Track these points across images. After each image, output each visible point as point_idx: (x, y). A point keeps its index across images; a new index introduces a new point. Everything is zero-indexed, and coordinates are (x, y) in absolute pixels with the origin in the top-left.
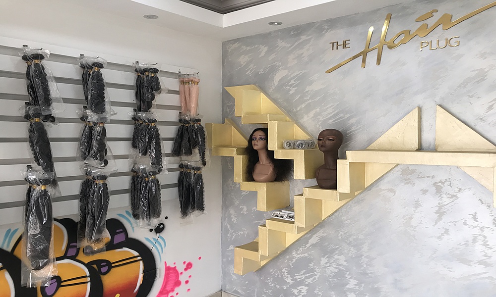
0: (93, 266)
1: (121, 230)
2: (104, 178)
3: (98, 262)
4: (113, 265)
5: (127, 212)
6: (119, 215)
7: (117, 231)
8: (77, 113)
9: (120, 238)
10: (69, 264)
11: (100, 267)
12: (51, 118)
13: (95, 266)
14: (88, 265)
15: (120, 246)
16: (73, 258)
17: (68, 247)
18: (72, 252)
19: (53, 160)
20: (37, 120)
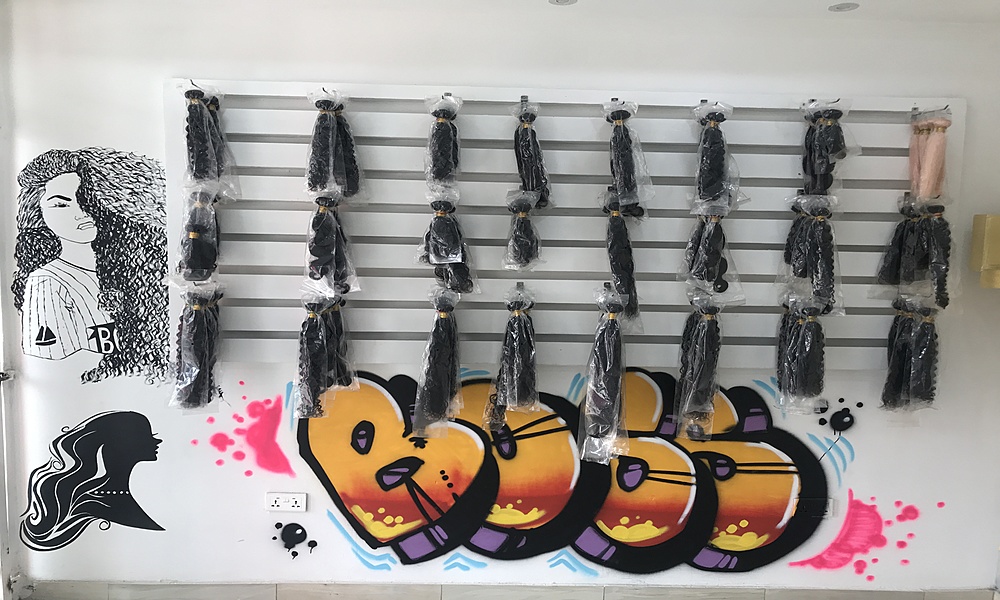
0: (703, 460)
1: (759, 410)
3: (713, 457)
4: (739, 468)
5: (773, 379)
6: (758, 382)
7: (752, 411)
8: (688, 201)
9: (754, 424)
10: (663, 446)
11: (714, 465)
12: (636, 211)
13: (706, 461)
14: (695, 457)
15: (755, 437)
16: (671, 439)
17: (663, 419)
18: (667, 429)
19: (634, 276)
20: (615, 214)
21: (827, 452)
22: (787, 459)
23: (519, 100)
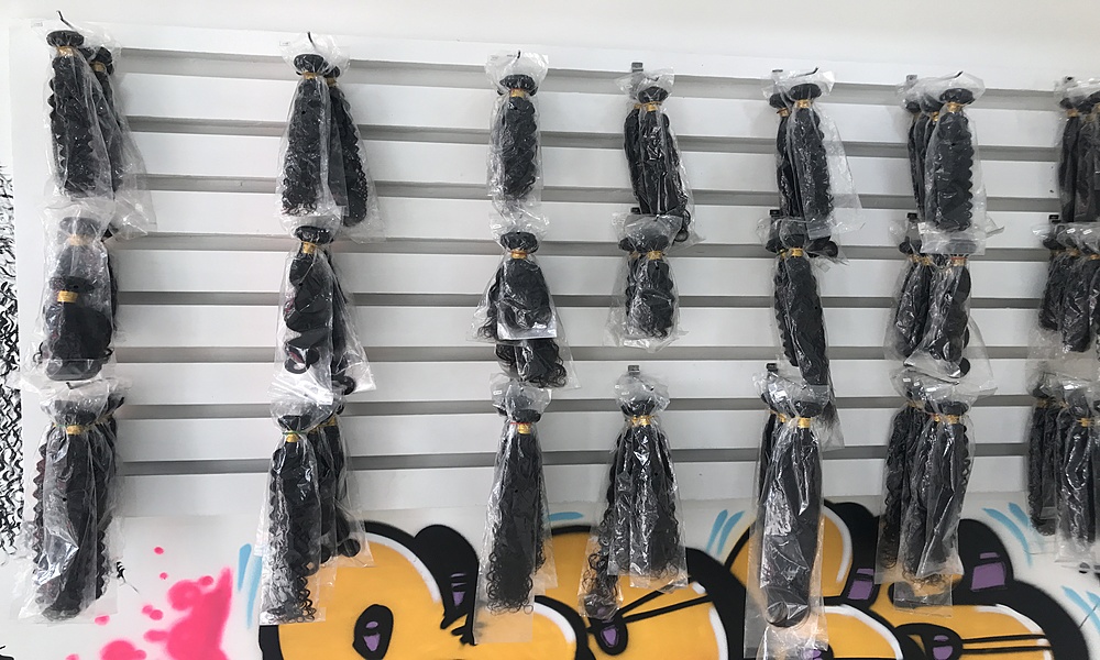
0: (913, 637)
1: (994, 555)
2: (958, 409)
3: (928, 630)
4: (966, 646)
5: (1014, 508)
6: (992, 512)
7: (983, 556)
8: (892, 233)
9: (988, 576)
10: (854, 619)
11: (931, 644)
12: (828, 248)
13: (917, 639)
14: (901, 633)
15: (989, 597)
16: (864, 606)
17: (853, 576)
18: (861, 591)
19: (828, 353)
20: (795, 252)
21: (1091, 613)
22: (1035, 628)
23: (628, 69)
